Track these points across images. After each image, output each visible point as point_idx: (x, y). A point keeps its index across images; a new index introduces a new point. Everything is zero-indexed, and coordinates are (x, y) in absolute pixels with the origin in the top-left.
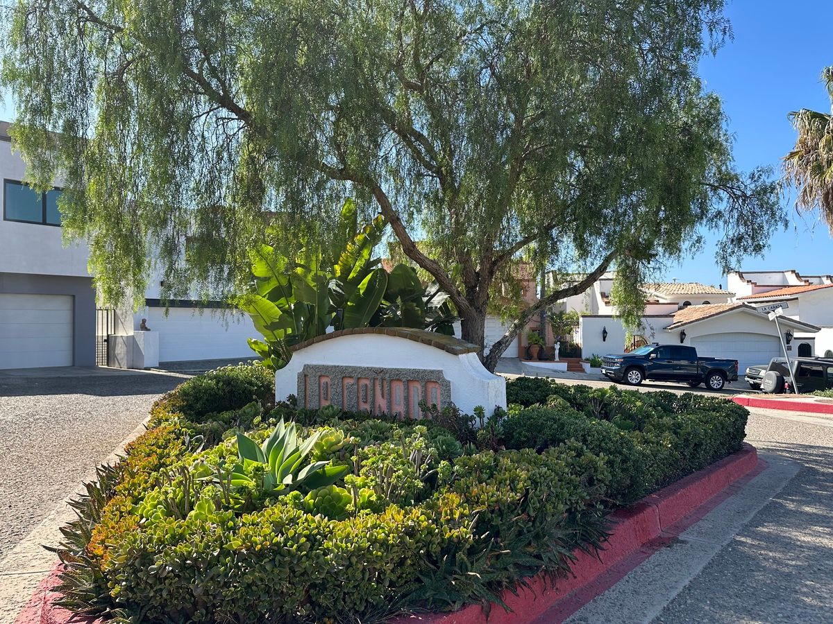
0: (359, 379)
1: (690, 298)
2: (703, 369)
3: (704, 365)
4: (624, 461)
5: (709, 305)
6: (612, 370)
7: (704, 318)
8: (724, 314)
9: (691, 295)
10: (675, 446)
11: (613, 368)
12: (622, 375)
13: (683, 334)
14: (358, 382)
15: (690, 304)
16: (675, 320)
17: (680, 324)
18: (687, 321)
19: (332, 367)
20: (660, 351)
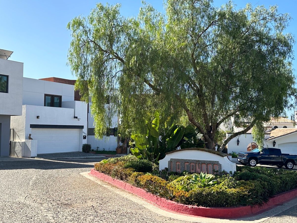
0: (190, 163)
1: (277, 124)
2: (284, 159)
3: (284, 157)
4: (270, 184)
5: (286, 128)
6: (243, 159)
7: (284, 135)
8: (293, 133)
9: (278, 123)
10: (281, 183)
11: (243, 158)
12: (247, 162)
13: (274, 143)
14: (190, 164)
15: (277, 127)
16: (271, 135)
17: (273, 138)
18: (276, 137)
19: (181, 159)
20: (264, 151)
